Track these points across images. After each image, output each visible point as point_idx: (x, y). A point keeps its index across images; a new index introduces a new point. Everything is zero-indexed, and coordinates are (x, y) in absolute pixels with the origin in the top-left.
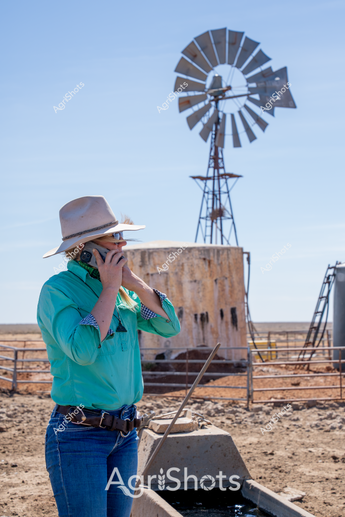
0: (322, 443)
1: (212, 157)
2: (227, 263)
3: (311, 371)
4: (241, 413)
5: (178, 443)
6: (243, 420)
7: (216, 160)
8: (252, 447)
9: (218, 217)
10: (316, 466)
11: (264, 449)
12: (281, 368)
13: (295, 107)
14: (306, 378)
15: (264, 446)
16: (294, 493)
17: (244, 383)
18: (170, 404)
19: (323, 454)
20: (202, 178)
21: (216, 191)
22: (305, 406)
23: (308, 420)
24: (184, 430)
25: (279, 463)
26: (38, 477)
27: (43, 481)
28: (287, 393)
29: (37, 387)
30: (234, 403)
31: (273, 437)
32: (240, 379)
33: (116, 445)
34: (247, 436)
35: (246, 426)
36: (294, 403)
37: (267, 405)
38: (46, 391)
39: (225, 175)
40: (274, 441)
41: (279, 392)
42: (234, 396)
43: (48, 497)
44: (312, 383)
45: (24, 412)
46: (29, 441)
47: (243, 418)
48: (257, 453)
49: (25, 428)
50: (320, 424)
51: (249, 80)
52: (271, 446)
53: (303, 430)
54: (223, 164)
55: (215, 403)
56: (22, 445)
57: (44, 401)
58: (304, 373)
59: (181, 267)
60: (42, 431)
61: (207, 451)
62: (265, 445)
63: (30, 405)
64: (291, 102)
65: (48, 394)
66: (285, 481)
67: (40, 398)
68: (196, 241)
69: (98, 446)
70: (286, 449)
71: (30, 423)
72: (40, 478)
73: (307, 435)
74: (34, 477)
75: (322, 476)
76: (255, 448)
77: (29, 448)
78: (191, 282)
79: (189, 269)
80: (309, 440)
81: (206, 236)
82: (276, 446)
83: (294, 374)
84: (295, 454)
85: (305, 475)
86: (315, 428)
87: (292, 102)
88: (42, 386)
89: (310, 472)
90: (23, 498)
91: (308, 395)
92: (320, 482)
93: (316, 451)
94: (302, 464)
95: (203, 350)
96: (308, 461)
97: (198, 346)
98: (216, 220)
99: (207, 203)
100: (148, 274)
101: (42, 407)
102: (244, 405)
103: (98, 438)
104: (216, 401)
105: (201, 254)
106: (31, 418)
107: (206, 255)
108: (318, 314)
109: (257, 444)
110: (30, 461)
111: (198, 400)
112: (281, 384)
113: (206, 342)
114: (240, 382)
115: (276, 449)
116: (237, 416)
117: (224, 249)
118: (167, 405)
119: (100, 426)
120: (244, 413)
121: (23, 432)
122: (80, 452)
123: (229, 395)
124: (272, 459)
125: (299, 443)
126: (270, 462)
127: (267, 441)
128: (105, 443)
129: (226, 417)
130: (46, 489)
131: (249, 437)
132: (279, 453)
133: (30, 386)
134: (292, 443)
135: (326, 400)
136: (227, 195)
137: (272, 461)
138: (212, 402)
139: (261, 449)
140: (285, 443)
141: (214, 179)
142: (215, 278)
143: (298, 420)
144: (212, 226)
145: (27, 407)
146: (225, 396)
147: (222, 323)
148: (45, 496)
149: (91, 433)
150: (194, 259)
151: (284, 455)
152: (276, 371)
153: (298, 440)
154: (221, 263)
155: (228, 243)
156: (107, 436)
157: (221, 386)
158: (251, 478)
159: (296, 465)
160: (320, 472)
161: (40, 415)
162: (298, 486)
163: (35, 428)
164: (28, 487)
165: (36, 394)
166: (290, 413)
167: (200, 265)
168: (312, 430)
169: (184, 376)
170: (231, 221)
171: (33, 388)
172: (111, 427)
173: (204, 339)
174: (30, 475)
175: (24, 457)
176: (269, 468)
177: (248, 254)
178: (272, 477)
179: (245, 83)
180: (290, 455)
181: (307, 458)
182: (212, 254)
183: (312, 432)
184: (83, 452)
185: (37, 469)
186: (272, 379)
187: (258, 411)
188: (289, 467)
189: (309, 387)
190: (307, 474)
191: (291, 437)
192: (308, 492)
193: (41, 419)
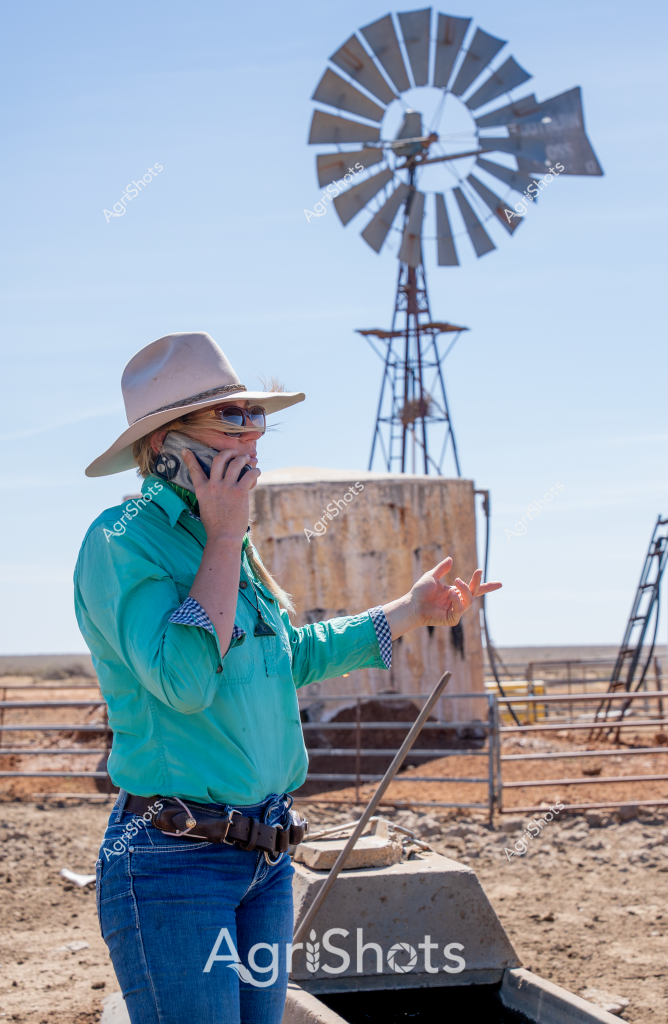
0: (656, 895)
1: (402, 289)
2: (441, 514)
3: (623, 744)
4: (477, 834)
5: (360, 890)
6: (482, 850)
7: (411, 293)
8: (505, 906)
9: (416, 417)
10: (646, 944)
11: (531, 908)
12: (560, 738)
13: (599, 172)
14: (613, 759)
15: (532, 904)
16: (605, 1000)
17: (482, 772)
18: (322, 819)
19: (659, 918)
20: (381, 334)
21: (413, 361)
22: (614, 819)
23: (622, 848)
24: (373, 862)
25: (566, 938)
26: (47, 974)
27: (57, 983)
28: (575, 792)
29: (33, 785)
30: (460, 813)
31: (550, 883)
32: (472, 764)
33: (255, 881)
34: (493, 882)
35: (489, 861)
36: (590, 812)
37: (531, 818)
38: (53, 795)
39: (432, 325)
40: (552, 892)
41: (557, 790)
42: (461, 799)
43: (72, 1016)
44: (626, 770)
45: (9, 838)
46: (21, 900)
47: (482, 844)
48: (518, 919)
49: (13, 872)
50: (649, 855)
51: (481, 122)
52: (546, 903)
53: (613, 869)
54: (427, 303)
55: (421, 815)
56: (7, 907)
57: (49, 814)
58: (610, 749)
59: (342, 524)
60: (49, 878)
61: (424, 908)
62: (533, 900)
63: (19, 825)
64: (589, 165)
65: (57, 799)
66: (582, 975)
67: (41, 808)
68: (370, 468)
69: (220, 885)
70: (579, 908)
71: (22, 862)
72: (50, 976)
73: (623, 880)
74: (38, 975)
75: (661, 964)
76: (513, 907)
77: (23, 914)
78: (364, 555)
79: (359, 527)
80: (628, 889)
81: (391, 458)
82: (557, 902)
83: (588, 750)
84: (600, 919)
85: (623, 962)
86: (640, 864)
87: (592, 163)
88: (45, 784)
89: (634, 956)
90: (15, 1018)
91: (621, 795)
92: (658, 976)
93: (645, 912)
94: (616, 940)
95: (391, 702)
96: (628, 933)
97: (379, 694)
98: (414, 423)
99: (393, 387)
100: (270, 540)
101: (47, 828)
102: (482, 818)
103: (218, 867)
104: (422, 810)
105: (385, 495)
106: (23, 851)
107: (396, 497)
108: (636, 622)
109: (517, 899)
110: (27, 940)
111: (383, 809)
112: (561, 772)
113: (396, 684)
114: (472, 770)
115: (559, 909)
116: (469, 841)
117: (433, 484)
118: (317, 820)
119: (224, 841)
120: (484, 835)
121: (9, 881)
122: (182, 897)
123: (450, 796)
124: (551, 930)
125: (607, 896)
126: (547, 936)
127: (536, 892)
128: (232, 879)
129: (446, 843)
130: (65, 998)
131: (496, 884)
132: (565, 917)
133: (18, 783)
134: (591, 896)
135: (659, 806)
136: (435, 369)
137: (552, 934)
138: (414, 812)
139: (525, 909)
140: (576, 897)
141: (407, 336)
142: (414, 547)
143: (600, 847)
144: (404, 438)
145: (13, 828)
146: (440, 800)
147: (430, 643)
148: (64, 1012)
149: (204, 856)
150: (369, 507)
151: (576, 922)
152: (549, 744)
153: (605, 890)
154: (429, 514)
155: (440, 474)
156: (238, 864)
157: (431, 777)
158: (519, 965)
159: (604, 942)
160: (656, 957)
161: (42, 844)
162: (611, 985)
163: (33, 871)
164: (26, 994)
165: (32, 801)
166: (583, 834)
167: (384, 520)
168: (633, 869)
169: (353, 758)
170: (445, 425)
171: (25, 787)
172: (246, 843)
173: (392, 678)
174: (29, 970)
175: (13, 933)
176: (546, 949)
177: (486, 493)
178: (554, 968)
179: (472, 127)
180: (590, 922)
181: (626, 927)
182: (407, 496)
183: (632, 873)
184: (189, 897)
185: (43, 956)
186: (539, 763)
187: (513, 831)
188: (589, 947)
189: (620, 778)
190: (629, 960)
191: (588, 883)
192: (633, 999)
193: (46, 852)
